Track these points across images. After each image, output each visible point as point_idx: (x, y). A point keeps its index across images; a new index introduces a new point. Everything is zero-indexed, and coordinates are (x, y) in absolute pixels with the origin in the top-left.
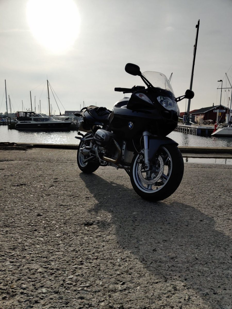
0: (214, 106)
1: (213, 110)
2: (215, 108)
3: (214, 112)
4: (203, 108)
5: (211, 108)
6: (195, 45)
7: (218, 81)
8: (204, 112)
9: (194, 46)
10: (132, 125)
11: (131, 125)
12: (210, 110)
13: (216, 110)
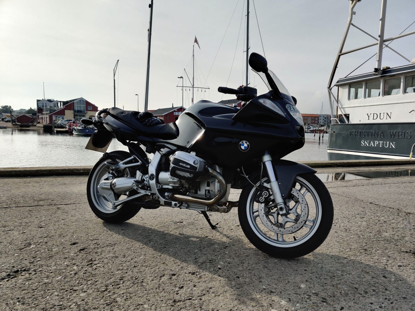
0: (174, 107)
1: (173, 112)
2: (176, 110)
3: (174, 114)
4: (160, 108)
5: (170, 109)
6: (149, 29)
7: (178, 78)
8: (163, 115)
9: (148, 31)
10: (248, 145)
11: (246, 145)
12: (170, 111)
13: (176, 113)
